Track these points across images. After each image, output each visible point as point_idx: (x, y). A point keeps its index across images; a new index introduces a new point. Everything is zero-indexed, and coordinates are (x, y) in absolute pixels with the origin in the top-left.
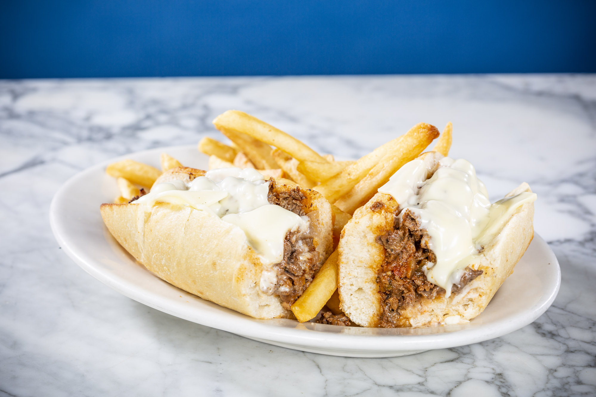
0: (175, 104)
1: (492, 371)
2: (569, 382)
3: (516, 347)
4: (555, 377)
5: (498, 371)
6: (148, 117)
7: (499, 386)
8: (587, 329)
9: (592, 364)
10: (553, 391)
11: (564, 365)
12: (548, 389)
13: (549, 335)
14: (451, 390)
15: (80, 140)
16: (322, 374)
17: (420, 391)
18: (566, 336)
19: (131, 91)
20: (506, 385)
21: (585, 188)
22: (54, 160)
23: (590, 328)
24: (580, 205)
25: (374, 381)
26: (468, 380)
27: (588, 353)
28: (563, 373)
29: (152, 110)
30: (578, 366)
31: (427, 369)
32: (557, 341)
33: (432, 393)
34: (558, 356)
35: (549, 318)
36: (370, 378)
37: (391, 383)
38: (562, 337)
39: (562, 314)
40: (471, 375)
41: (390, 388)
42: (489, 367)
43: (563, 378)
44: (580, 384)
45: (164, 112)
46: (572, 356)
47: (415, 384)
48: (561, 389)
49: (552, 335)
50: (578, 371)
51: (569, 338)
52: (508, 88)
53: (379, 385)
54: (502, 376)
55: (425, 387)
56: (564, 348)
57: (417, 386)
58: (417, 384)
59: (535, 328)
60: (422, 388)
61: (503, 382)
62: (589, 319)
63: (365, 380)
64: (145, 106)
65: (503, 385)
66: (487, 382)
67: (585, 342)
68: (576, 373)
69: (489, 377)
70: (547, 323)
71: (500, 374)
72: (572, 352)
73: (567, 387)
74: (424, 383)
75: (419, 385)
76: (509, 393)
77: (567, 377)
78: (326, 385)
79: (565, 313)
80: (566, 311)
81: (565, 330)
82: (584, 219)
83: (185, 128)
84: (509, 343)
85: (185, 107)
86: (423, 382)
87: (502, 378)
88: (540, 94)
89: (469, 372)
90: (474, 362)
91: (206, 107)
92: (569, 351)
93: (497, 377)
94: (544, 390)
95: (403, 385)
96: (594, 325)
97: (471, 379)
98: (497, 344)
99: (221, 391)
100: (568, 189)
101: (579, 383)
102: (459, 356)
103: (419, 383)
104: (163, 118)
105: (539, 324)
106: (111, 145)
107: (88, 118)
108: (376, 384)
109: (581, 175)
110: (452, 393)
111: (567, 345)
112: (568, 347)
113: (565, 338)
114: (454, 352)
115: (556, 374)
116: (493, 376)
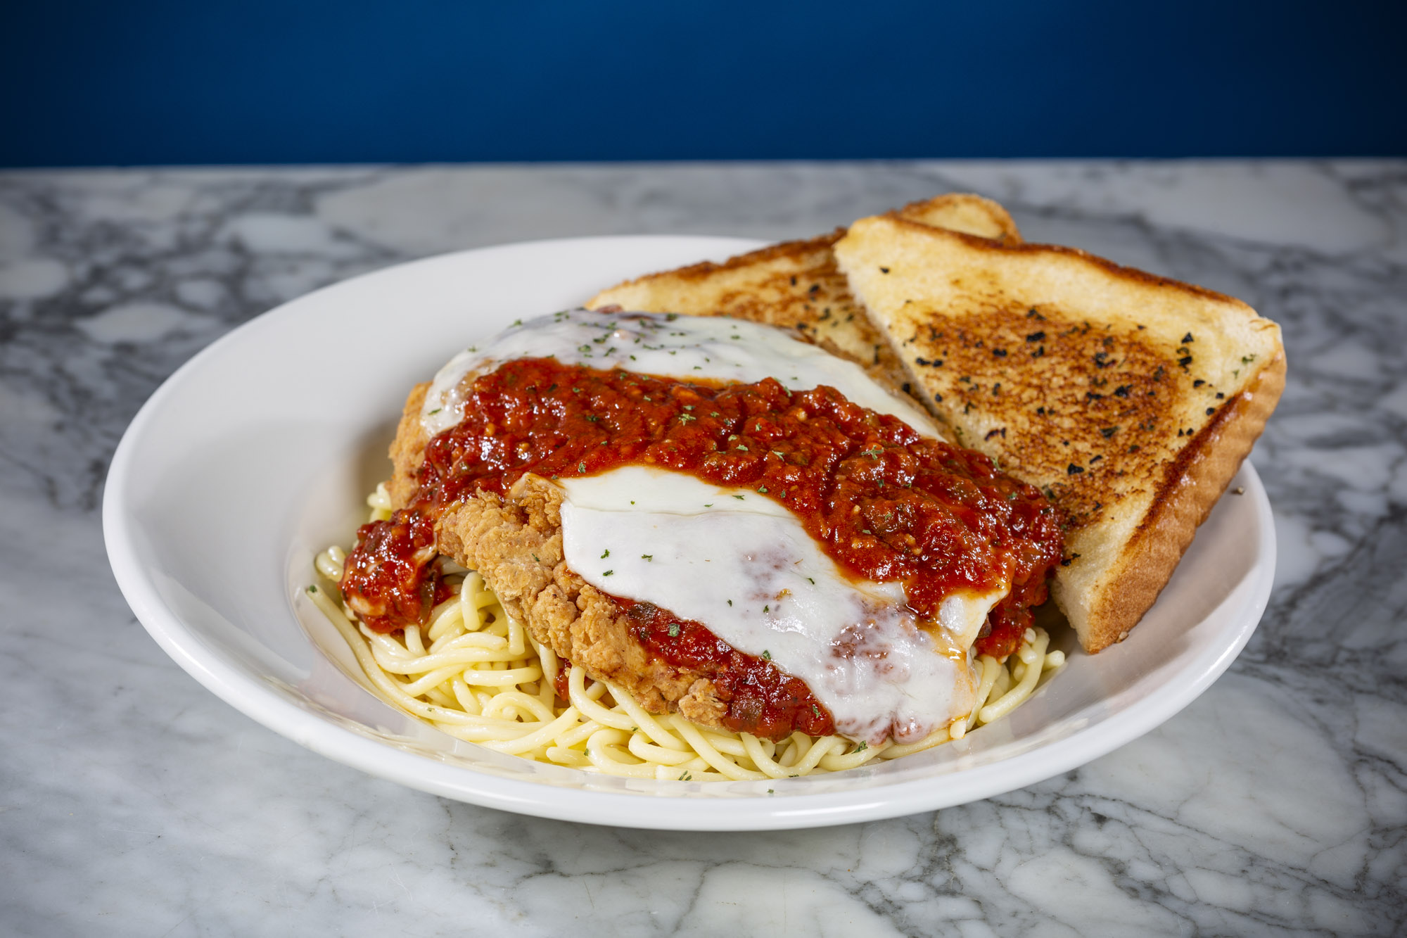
3: (1072, 927)
8: (1236, 876)
13: (1147, 894)
18: (1188, 896)
23: (1244, 871)
32: (1167, 908)
35: (1143, 846)
38: (1178, 898)
39: (1172, 835)
49: (1154, 893)
51: (1195, 902)
59: (1112, 873)
62: (1238, 848)
67: (1236, 912)
70: (1138, 859)
79: (1178, 830)
80: (1180, 825)
81: (1184, 877)
83: (194, 309)
84: (1053, 918)
96: (1252, 865)
98: (1025, 920)
104: (135, 279)
105: (1120, 862)
111: (1194, 922)
112: (1197, 928)
113: (1186, 902)
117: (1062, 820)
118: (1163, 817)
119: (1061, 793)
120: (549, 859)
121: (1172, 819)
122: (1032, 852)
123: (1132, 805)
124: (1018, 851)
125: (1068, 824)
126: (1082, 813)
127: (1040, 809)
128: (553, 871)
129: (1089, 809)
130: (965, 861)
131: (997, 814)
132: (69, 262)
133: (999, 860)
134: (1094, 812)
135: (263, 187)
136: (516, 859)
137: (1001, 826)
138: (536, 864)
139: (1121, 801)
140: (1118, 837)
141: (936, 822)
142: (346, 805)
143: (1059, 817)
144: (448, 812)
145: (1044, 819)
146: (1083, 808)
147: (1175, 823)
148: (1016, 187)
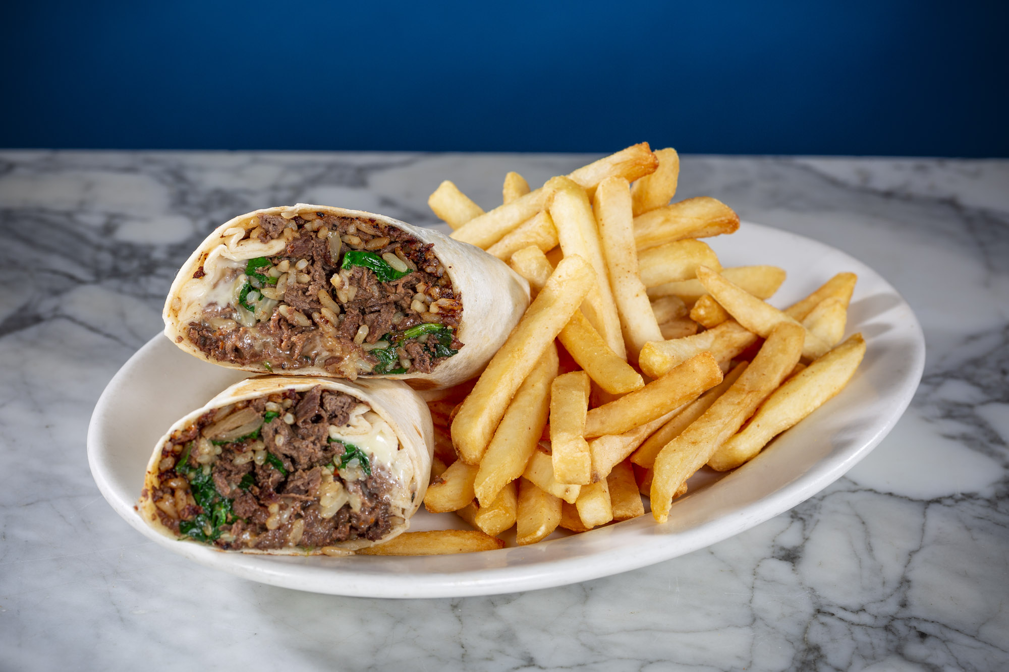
15: (99, 276)
21: (985, 389)
22: (57, 314)
24: (981, 424)
35: (953, 656)
39: (974, 648)
70: (950, 665)
79: (978, 644)
80: (979, 641)
82: (991, 454)
88: (888, 195)
100: (957, 391)
107: (108, 229)
109: (976, 362)
117: (896, 636)
118: (967, 635)
119: (895, 616)
120: (532, 655)
121: (974, 637)
122: (874, 658)
123: (945, 626)
124: (864, 657)
125: (900, 639)
126: (909, 631)
127: (880, 627)
128: (534, 665)
129: (915, 628)
130: (826, 664)
131: (850, 630)
132: (194, 218)
133: (850, 664)
134: (919, 630)
135: (331, 167)
136: (508, 655)
137: (852, 639)
138: (522, 659)
139: (938, 622)
140: (935, 649)
141: (806, 636)
142: (388, 614)
143: (894, 634)
144: (460, 620)
145: (882, 634)
146: (910, 627)
147: (976, 639)
148: (866, 177)
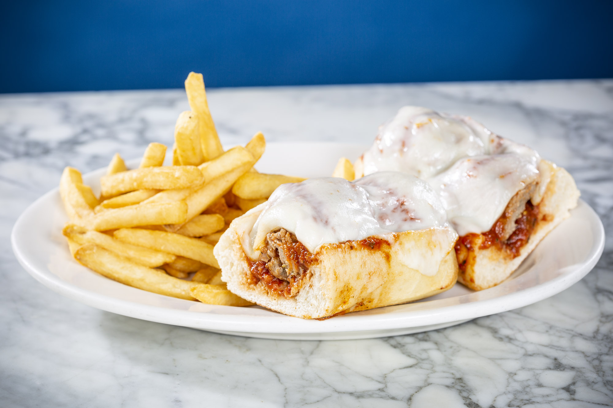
0: (112, 117)
1: (452, 376)
2: (529, 385)
4: (515, 381)
5: (458, 376)
6: (85, 131)
7: (459, 390)
9: (552, 367)
10: (515, 394)
11: (524, 368)
12: (509, 392)
14: (412, 396)
15: (17, 155)
16: (281, 383)
17: (381, 397)
19: (65, 106)
20: (467, 390)
25: (334, 388)
26: (428, 385)
27: (546, 356)
28: (522, 376)
29: (89, 124)
30: (537, 369)
31: (386, 376)
33: (393, 398)
34: (516, 359)
36: (330, 386)
37: (351, 390)
40: (431, 380)
41: (351, 395)
42: (449, 372)
43: (524, 381)
44: (540, 387)
45: (101, 125)
46: (530, 360)
47: (375, 391)
48: (522, 392)
50: (537, 374)
52: (448, 97)
53: (339, 392)
54: (462, 380)
55: (385, 393)
56: (522, 352)
57: (378, 392)
58: (377, 390)
60: (382, 394)
61: (464, 387)
63: (325, 387)
64: (81, 120)
65: (464, 389)
66: (448, 387)
68: (536, 376)
69: (449, 382)
71: (460, 379)
72: (530, 355)
73: (528, 389)
74: (385, 390)
75: (379, 391)
76: (470, 397)
77: (527, 380)
78: (286, 393)
85: (122, 121)
86: (383, 388)
87: (462, 382)
88: (481, 102)
89: (428, 377)
90: (433, 367)
91: (144, 121)
92: (527, 355)
93: (457, 381)
94: (505, 393)
95: (364, 392)
97: (431, 384)
99: (180, 401)
101: (540, 385)
102: (417, 362)
103: (379, 390)
106: (49, 159)
107: (24, 133)
108: (336, 391)
110: (413, 398)
114: (412, 357)
115: (516, 377)
116: (453, 381)
